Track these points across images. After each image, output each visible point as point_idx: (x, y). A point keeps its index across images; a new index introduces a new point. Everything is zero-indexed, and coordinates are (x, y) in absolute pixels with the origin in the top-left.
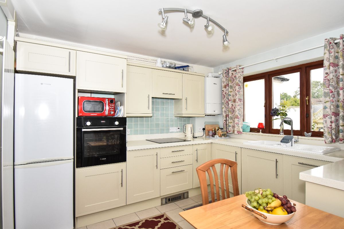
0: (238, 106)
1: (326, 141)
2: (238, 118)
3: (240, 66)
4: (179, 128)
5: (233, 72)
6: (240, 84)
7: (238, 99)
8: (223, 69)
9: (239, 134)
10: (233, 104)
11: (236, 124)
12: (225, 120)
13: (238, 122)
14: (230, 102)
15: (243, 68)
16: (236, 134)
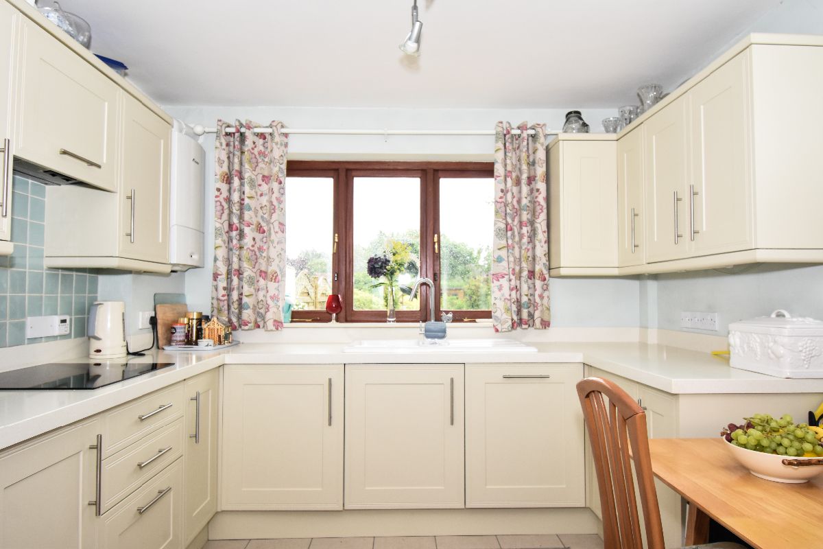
0: (278, 243)
1: (499, 328)
2: (277, 280)
3: (282, 127)
4: (64, 321)
5: (256, 139)
6: (281, 179)
7: (277, 222)
8: (220, 121)
9: (277, 329)
10: (258, 236)
11: (271, 298)
12: (225, 289)
13: (276, 293)
14: (247, 230)
15: (286, 135)
16: (272, 330)
